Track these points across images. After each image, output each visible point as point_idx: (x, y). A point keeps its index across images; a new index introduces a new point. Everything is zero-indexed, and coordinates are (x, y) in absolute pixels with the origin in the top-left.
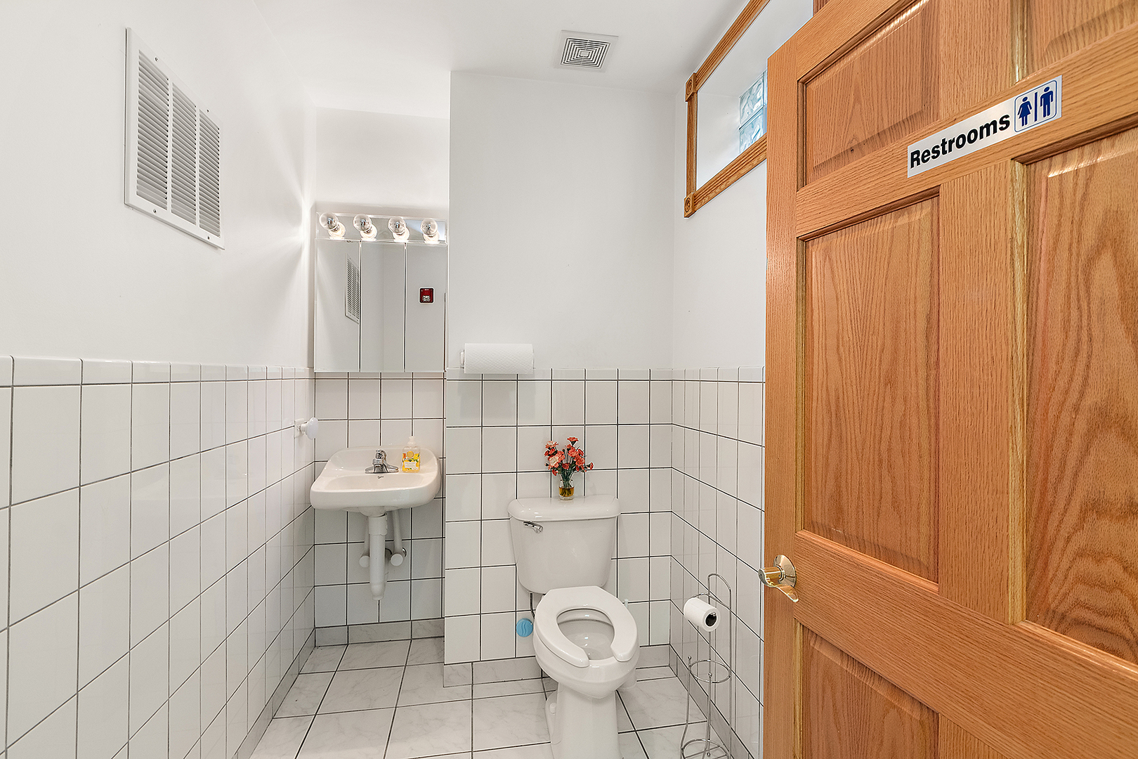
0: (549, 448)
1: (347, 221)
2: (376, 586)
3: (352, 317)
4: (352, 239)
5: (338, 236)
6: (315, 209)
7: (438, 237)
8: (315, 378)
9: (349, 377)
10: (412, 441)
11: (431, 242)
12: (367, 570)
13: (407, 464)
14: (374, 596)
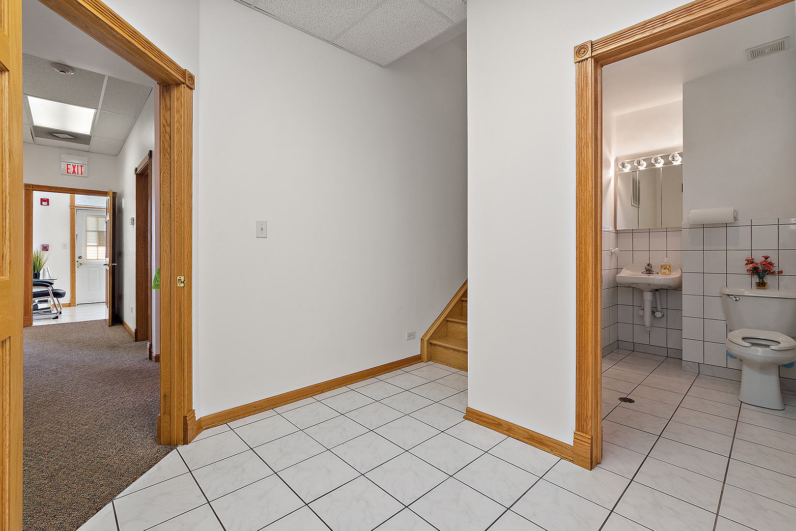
0: (748, 261)
1: (631, 163)
2: (647, 323)
3: (635, 205)
4: (634, 170)
5: (627, 169)
6: (617, 160)
7: (678, 161)
8: (617, 232)
9: (633, 231)
10: (666, 260)
11: (675, 163)
12: (642, 317)
13: (663, 271)
14: (646, 328)
